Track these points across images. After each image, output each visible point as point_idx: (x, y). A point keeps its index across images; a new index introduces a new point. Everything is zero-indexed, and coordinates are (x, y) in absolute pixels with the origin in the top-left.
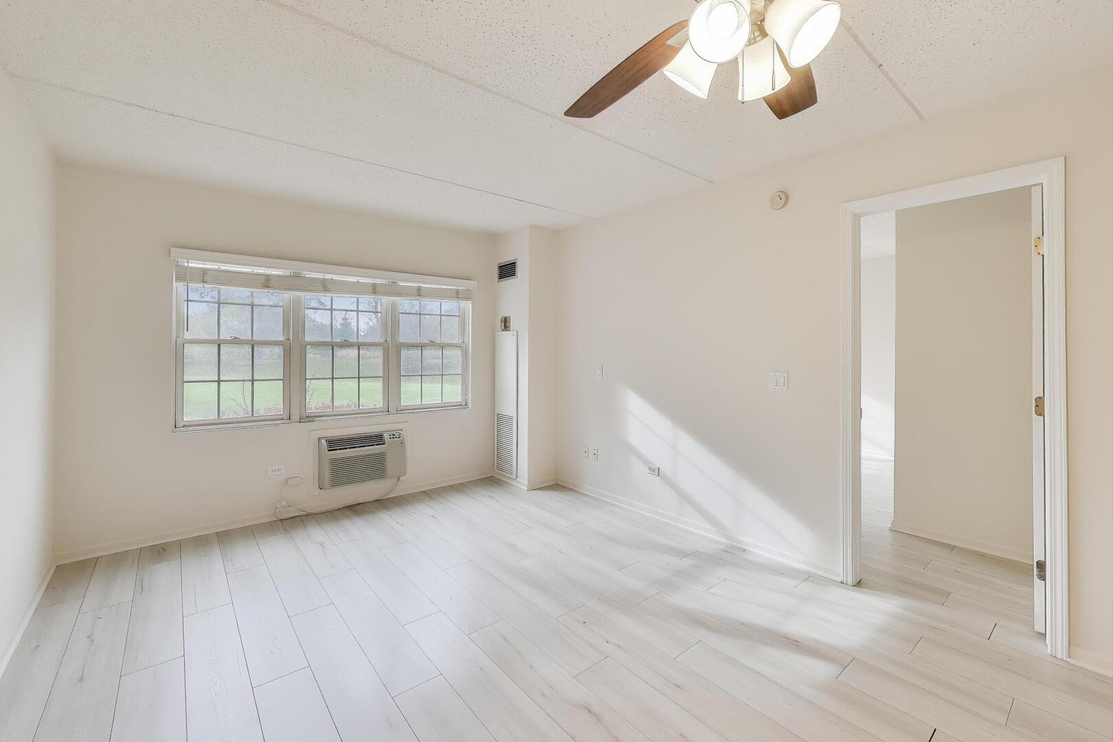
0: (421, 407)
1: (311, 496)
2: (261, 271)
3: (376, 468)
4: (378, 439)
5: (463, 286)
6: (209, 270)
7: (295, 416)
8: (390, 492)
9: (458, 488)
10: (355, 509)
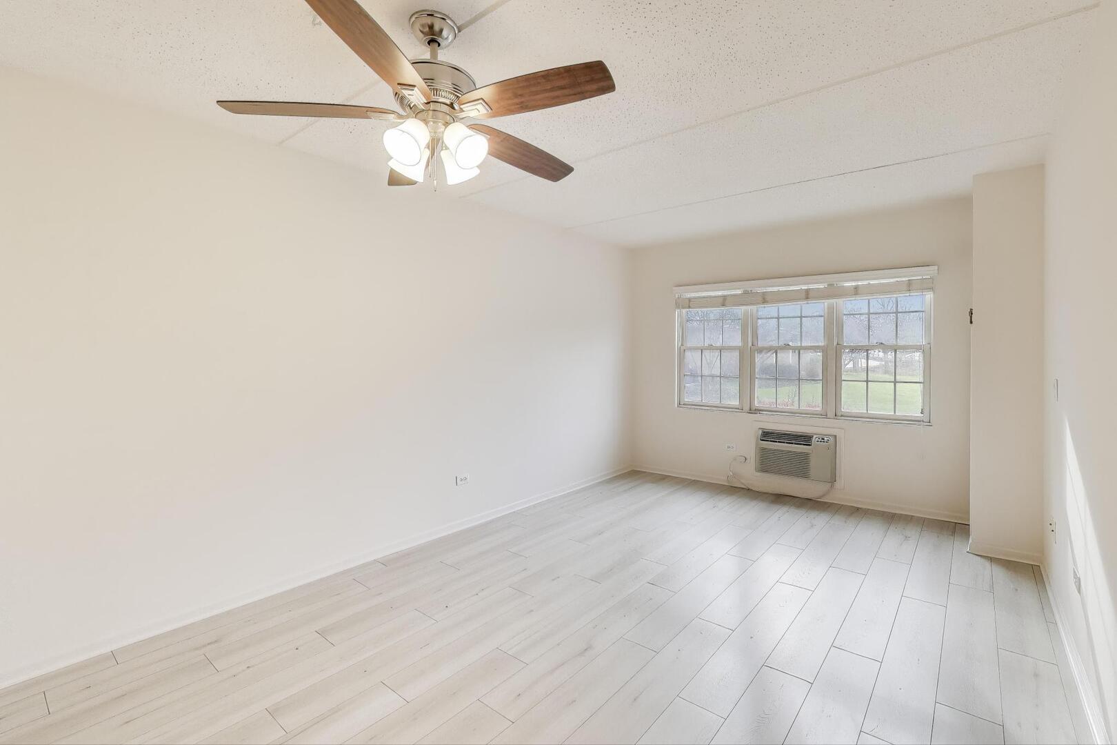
0: (866, 416)
1: (751, 475)
2: (720, 293)
3: (800, 468)
4: (805, 439)
5: (927, 275)
6: (695, 298)
7: (747, 408)
8: (823, 496)
9: (891, 518)
10: (779, 499)
